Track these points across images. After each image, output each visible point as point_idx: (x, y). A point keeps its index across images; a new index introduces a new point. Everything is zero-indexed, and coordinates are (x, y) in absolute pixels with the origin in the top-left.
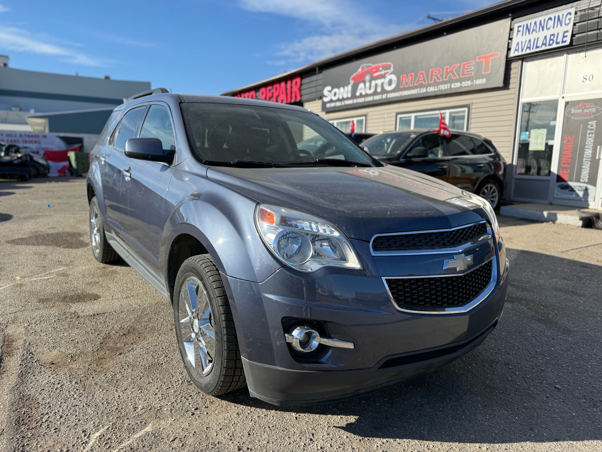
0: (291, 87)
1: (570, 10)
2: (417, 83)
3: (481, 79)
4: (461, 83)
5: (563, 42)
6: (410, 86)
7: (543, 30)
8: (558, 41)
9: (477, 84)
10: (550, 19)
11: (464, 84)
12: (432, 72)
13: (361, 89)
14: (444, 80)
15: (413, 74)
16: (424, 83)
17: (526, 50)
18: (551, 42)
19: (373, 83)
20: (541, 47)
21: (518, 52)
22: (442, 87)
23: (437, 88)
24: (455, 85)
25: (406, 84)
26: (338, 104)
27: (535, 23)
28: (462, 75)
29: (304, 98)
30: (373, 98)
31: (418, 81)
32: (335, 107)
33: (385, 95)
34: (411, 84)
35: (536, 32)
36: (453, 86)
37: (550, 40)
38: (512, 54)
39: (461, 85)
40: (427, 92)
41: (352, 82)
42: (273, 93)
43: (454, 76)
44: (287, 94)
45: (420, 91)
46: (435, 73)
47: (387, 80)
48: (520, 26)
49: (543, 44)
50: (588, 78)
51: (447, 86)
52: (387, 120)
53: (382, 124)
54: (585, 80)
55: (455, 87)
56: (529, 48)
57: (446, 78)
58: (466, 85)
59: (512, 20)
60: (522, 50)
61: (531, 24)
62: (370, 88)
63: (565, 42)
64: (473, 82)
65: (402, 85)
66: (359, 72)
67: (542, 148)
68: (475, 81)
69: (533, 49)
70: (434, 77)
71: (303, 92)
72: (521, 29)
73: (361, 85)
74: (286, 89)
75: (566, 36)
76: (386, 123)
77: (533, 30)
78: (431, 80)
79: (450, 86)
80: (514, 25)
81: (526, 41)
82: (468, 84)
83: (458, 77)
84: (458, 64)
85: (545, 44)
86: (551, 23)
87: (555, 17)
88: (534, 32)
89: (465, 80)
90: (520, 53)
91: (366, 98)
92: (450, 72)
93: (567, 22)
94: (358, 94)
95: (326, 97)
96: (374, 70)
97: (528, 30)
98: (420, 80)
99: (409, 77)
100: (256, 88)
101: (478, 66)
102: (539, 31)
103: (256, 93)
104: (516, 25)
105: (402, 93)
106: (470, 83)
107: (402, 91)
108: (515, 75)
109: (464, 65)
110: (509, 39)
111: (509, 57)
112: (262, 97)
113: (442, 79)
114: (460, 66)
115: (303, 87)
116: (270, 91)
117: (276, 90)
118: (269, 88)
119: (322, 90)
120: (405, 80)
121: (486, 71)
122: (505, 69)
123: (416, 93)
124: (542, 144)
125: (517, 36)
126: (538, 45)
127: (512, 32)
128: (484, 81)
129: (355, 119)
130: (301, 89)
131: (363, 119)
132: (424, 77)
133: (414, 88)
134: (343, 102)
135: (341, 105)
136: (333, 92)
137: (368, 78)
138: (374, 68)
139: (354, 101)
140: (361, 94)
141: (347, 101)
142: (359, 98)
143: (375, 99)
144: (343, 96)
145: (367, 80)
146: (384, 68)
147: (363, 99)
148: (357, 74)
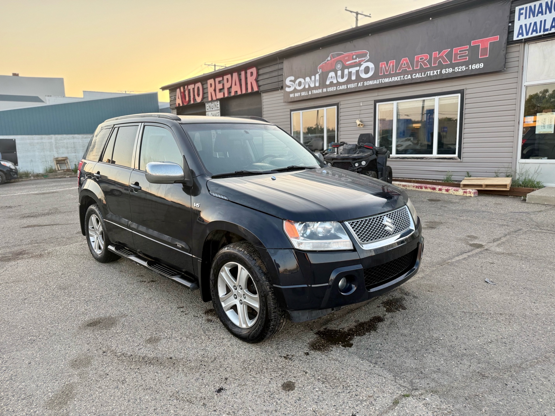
0: (246, 78)
2: (399, 70)
3: (478, 64)
4: (454, 68)
6: (391, 73)
7: (550, 12)
9: (473, 68)
11: (457, 69)
12: (417, 58)
13: (332, 78)
14: (433, 65)
15: (395, 61)
16: (408, 70)
17: (532, 34)
20: (550, 30)
21: (523, 36)
22: (430, 73)
23: (424, 75)
25: (387, 72)
26: (303, 94)
27: (540, 5)
28: (455, 61)
29: (262, 89)
30: (347, 86)
31: (401, 67)
32: (301, 96)
33: (362, 83)
34: (393, 71)
35: (542, 14)
36: (444, 72)
38: (515, 38)
39: (454, 70)
40: (412, 79)
41: (320, 71)
43: (445, 61)
44: (241, 85)
45: (404, 77)
46: (421, 59)
47: (363, 68)
48: (523, 9)
49: (552, 27)
51: (437, 72)
52: (363, 108)
53: (358, 112)
55: (446, 72)
56: (536, 31)
57: (435, 64)
58: (459, 70)
59: (513, 2)
60: (527, 34)
61: (535, 6)
62: (342, 77)
64: (469, 67)
65: (381, 73)
66: (328, 60)
67: (551, 131)
68: (470, 66)
69: (540, 32)
70: (419, 63)
71: (261, 83)
72: (523, 11)
73: (332, 74)
74: (240, 80)
76: (362, 112)
77: (539, 13)
78: (417, 66)
79: (441, 72)
80: (515, 8)
81: (531, 24)
82: (461, 69)
83: (449, 63)
84: (450, 49)
85: (554, 27)
88: (540, 15)
89: (458, 65)
90: (525, 37)
92: (439, 57)
94: (328, 83)
95: (289, 87)
96: (347, 58)
97: (532, 12)
98: (403, 66)
99: (390, 64)
100: (203, 80)
101: (474, 50)
102: (546, 13)
103: (203, 85)
104: (517, 9)
105: (382, 80)
106: (465, 68)
107: (382, 79)
108: (517, 59)
109: (456, 50)
110: (510, 22)
111: (511, 40)
112: (210, 90)
113: (430, 64)
114: (452, 51)
115: (260, 78)
116: (220, 82)
117: (228, 81)
118: (217, 80)
119: (284, 80)
120: (385, 67)
121: (484, 56)
122: (506, 53)
123: (399, 80)
124: (550, 128)
125: (519, 19)
126: (546, 28)
127: (512, 15)
128: (482, 65)
129: (325, 109)
130: (258, 80)
131: (335, 108)
132: (407, 63)
133: (396, 75)
134: (310, 92)
135: (307, 94)
136: (297, 82)
137: (339, 66)
138: (346, 56)
139: (322, 90)
140: (331, 83)
141: (315, 91)
142: (330, 87)
143: (349, 87)
144: (309, 85)
145: (339, 68)
146: (358, 56)
147: (335, 87)
148: (325, 63)
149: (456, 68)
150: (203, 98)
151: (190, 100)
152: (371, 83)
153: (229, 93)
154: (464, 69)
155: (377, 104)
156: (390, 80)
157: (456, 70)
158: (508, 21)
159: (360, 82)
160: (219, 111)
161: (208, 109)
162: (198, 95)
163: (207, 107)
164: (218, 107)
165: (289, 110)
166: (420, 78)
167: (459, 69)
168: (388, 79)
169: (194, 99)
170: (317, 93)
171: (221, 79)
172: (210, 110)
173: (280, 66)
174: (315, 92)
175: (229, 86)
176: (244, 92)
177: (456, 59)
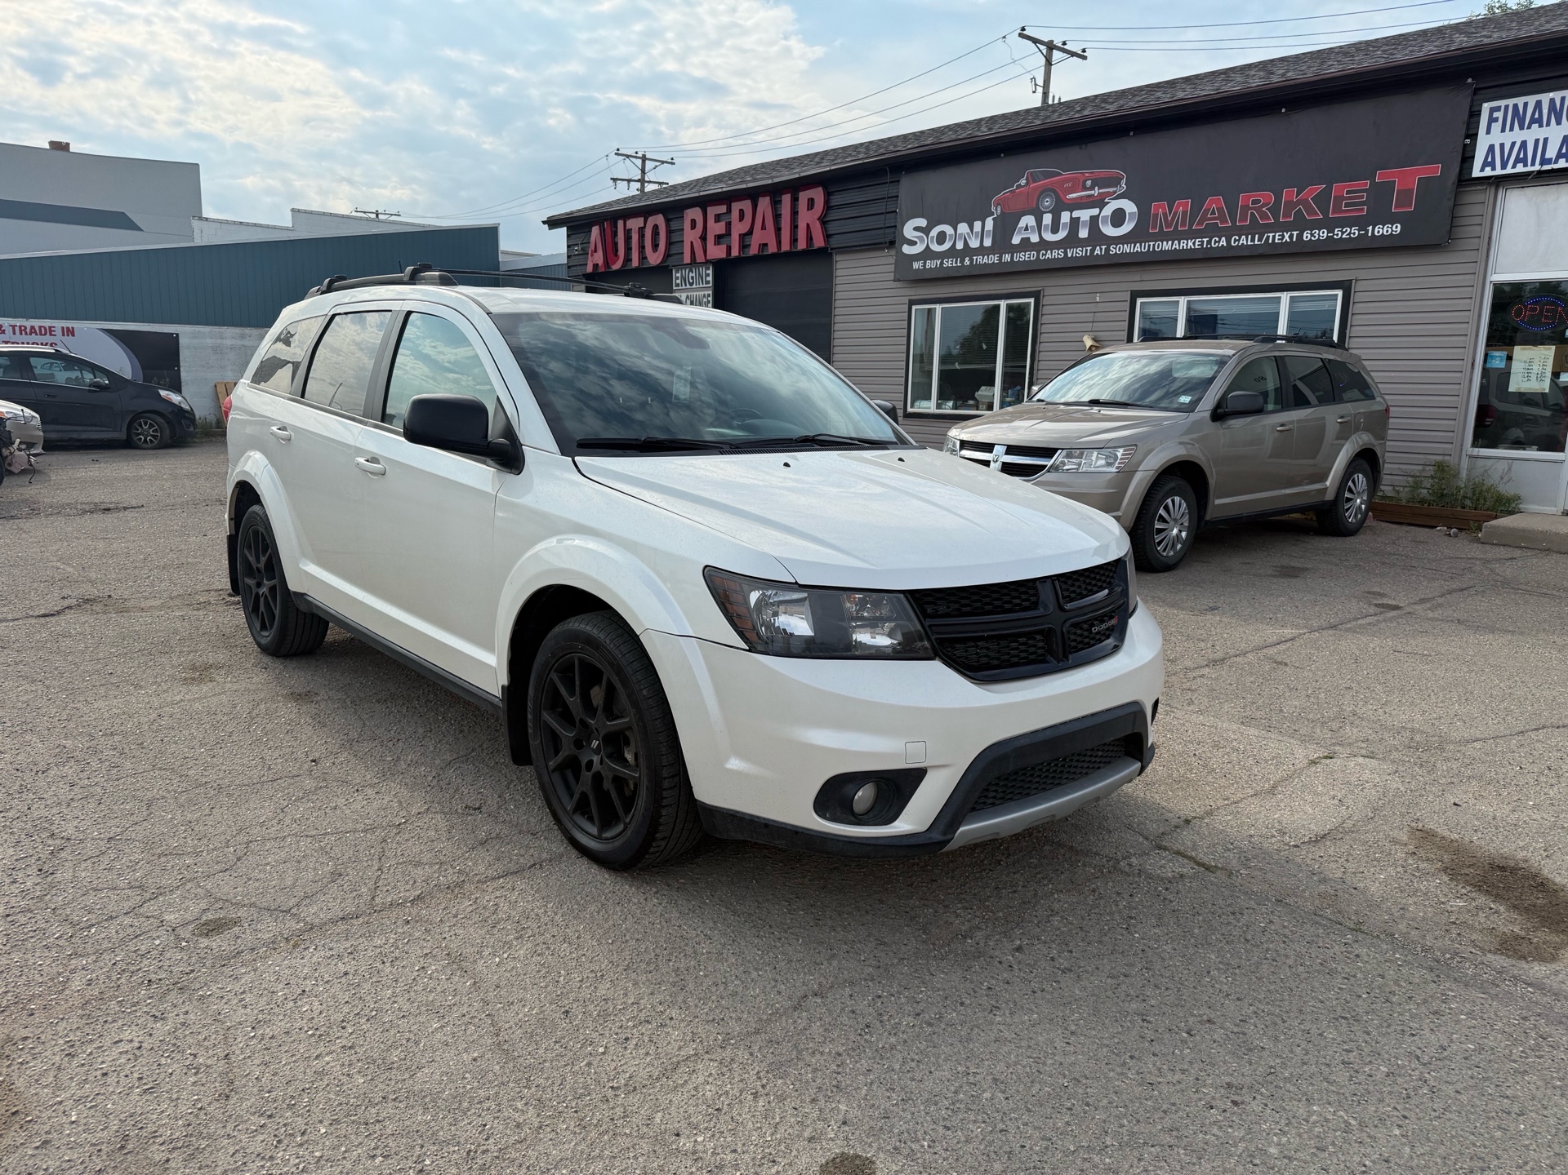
0: (794, 213)
2: (1200, 224)
3: (1390, 225)
4: (1331, 230)
6: (1179, 228)
7: (1559, 121)
9: (1376, 234)
11: (1340, 233)
12: (1246, 198)
13: (1026, 229)
14: (1281, 220)
15: (1190, 201)
16: (1220, 225)
17: (1514, 166)
19: (1065, 217)
20: (1556, 162)
21: (1494, 169)
22: (1274, 237)
23: (1260, 240)
25: (1168, 225)
26: (948, 263)
27: (1539, 104)
28: (1334, 213)
29: (835, 242)
30: (1066, 253)
31: (1204, 218)
33: (1104, 247)
34: (1183, 225)
35: (1541, 126)
36: (1306, 236)
38: (1476, 173)
39: (1331, 235)
40: (1230, 247)
41: (997, 211)
42: (729, 225)
43: (1311, 212)
44: (778, 230)
45: (1209, 242)
46: (1254, 202)
47: (1108, 211)
48: (1498, 109)
49: (1560, 155)
51: (1291, 237)
52: (1101, 307)
53: (1090, 317)
55: (1313, 238)
56: (1524, 161)
57: (1287, 216)
58: (1345, 236)
59: (1479, 91)
60: (1504, 167)
61: (1526, 104)
62: (1055, 230)
64: (1367, 231)
65: (1154, 227)
66: (1019, 186)
67: (1543, 387)
68: (1370, 228)
69: (1533, 164)
70: (1249, 212)
71: (833, 228)
72: (1499, 115)
73: (1029, 220)
74: (777, 217)
76: (1099, 317)
77: (1533, 121)
78: (1243, 219)
79: (1300, 236)
80: (1480, 105)
81: (1513, 144)
82: (1349, 234)
83: (1321, 216)
84: (1324, 186)
85: (1566, 156)
88: (1535, 126)
89: (1342, 223)
90: (1499, 172)
91: (1042, 252)
92: (1299, 202)
94: (1016, 240)
95: (912, 243)
96: (1068, 185)
97: (1519, 118)
98: (1209, 216)
99: (1178, 208)
100: (672, 208)
101: (1381, 194)
102: (1548, 124)
104: (1486, 106)
105: (1154, 245)
106: (1357, 232)
107: (1156, 241)
108: (1477, 220)
109: (1340, 189)
110: (1467, 136)
111: (1466, 177)
112: (690, 236)
113: (1276, 217)
114: (1328, 191)
115: (833, 215)
116: (718, 218)
117: (742, 217)
119: (899, 226)
120: (1165, 214)
121: (1402, 207)
122: (1454, 205)
123: (1197, 247)
124: (1541, 380)
125: (1488, 132)
126: (1547, 156)
127: (1473, 120)
128: (1397, 229)
129: (1003, 304)
130: (827, 219)
131: (1028, 304)
132: (1220, 209)
133: (1191, 235)
134: (967, 259)
135: (959, 264)
136: (934, 232)
137: (1047, 202)
138: (1067, 180)
139: (1000, 258)
140: (1026, 241)
141: (981, 257)
142: (1020, 252)
143: (1070, 255)
144: (966, 243)
145: (1047, 207)
146: (1097, 183)
147: (1034, 253)
148: (1012, 192)
149: (1337, 230)
150: (667, 255)
151: (628, 259)
152: (1127, 248)
153: (744, 247)
154: (1354, 234)
155: (1139, 301)
156: (1176, 246)
157: (1337, 235)
158: (1463, 132)
159: (1100, 245)
160: (711, 292)
161: (677, 285)
162: (655, 247)
163: (677, 278)
164: (708, 282)
165: (906, 300)
166: (1249, 247)
167: (1343, 233)
168: (1170, 242)
169: (643, 257)
170: (985, 265)
171: (722, 209)
172: (684, 287)
173: (890, 190)
174: (980, 260)
175: (745, 230)
176: (785, 247)
177: (1337, 209)
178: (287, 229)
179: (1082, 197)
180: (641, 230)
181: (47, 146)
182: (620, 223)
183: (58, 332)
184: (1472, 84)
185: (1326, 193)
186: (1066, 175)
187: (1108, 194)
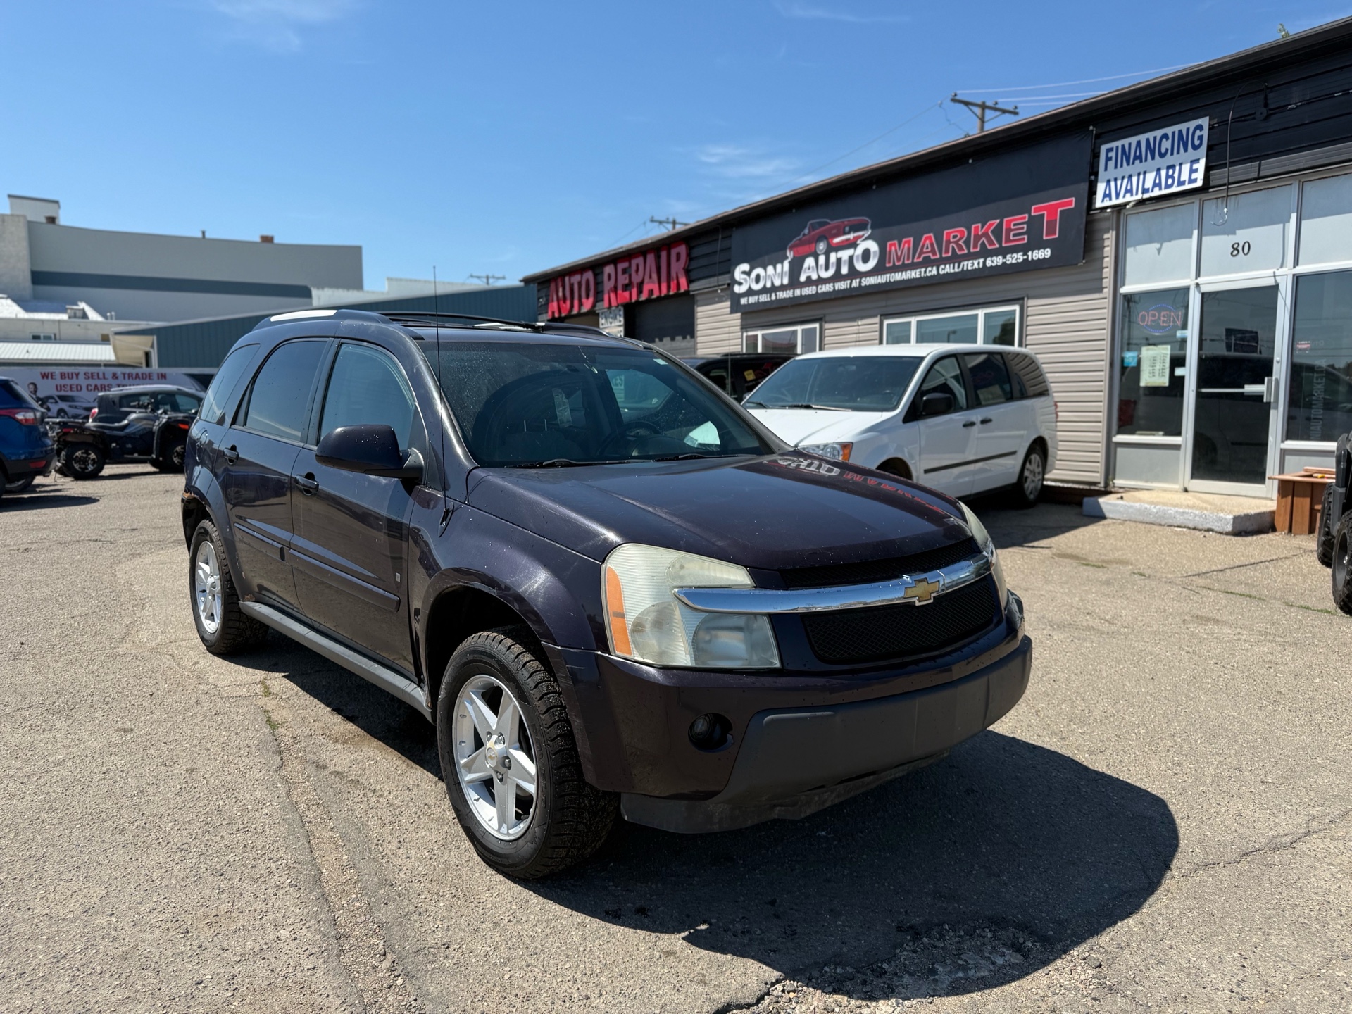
0: (669, 265)
1: (1199, 121)
2: (919, 257)
3: (1042, 250)
4: (1004, 257)
5: (1191, 181)
6: (906, 262)
7: (1153, 158)
8: (1182, 179)
9: (1035, 258)
10: (1165, 136)
11: (1010, 259)
12: (948, 234)
13: (809, 269)
14: (972, 250)
15: (912, 239)
16: (932, 258)
17: (1124, 196)
18: (1170, 181)
19: (833, 257)
20: (1152, 191)
21: (1110, 199)
22: (967, 265)
23: (959, 267)
24: (992, 261)
25: (899, 260)
26: (764, 298)
27: (1139, 143)
28: (1006, 242)
29: (694, 286)
30: (834, 286)
31: (922, 253)
32: (758, 303)
33: (858, 280)
34: (908, 259)
35: (1141, 161)
36: (989, 263)
37: (1168, 177)
39: (1004, 260)
40: (939, 275)
41: (790, 255)
42: (630, 276)
43: (992, 243)
44: (659, 279)
45: (925, 272)
46: (955, 237)
47: (859, 251)
48: (1110, 150)
49: (1155, 185)
50: (1240, 248)
51: (979, 263)
52: (862, 329)
53: (855, 337)
54: (1235, 252)
55: (993, 265)
56: (1129, 191)
57: (975, 247)
58: (1014, 261)
59: (1098, 136)
60: (1117, 197)
61: (1130, 144)
62: (827, 268)
63: (1195, 181)
64: (1028, 256)
65: (889, 262)
66: (804, 235)
67: (1164, 381)
68: (1030, 253)
69: (1137, 194)
70: (951, 245)
71: (693, 275)
72: (1112, 154)
73: (810, 261)
74: (659, 268)
75: (1196, 170)
76: (861, 337)
77: (1136, 158)
78: (947, 252)
79: (984, 263)
80: (1100, 148)
81: (1123, 178)
82: (1016, 259)
83: (997, 246)
84: (998, 221)
85: (1159, 185)
86: (1166, 144)
87: (1174, 133)
88: (1137, 162)
89: (1011, 250)
90: (1114, 202)
91: (820, 286)
92: (983, 235)
93: (1197, 142)
94: (803, 278)
95: (740, 284)
96: (834, 231)
97: (1126, 156)
98: (925, 250)
99: (904, 245)
100: (596, 266)
101: (1035, 224)
102: (1146, 160)
103: (596, 275)
104: (1104, 148)
105: (890, 277)
106: (1021, 257)
107: (891, 273)
108: (1106, 242)
109: (1009, 222)
110: (1091, 174)
111: (1092, 208)
112: (608, 285)
113: (968, 248)
114: (1001, 224)
115: (694, 264)
116: (624, 271)
117: (637, 271)
118: (621, 266)
119: (732, 271)
120: (896, 251)
121: (1051, 235)
122: (1087, 232)
123: (918, 276)
124: (1163, 376)
125: (1106, 169)
126: (1146, 187)
127: (1096, 160)
128: (1045, 253)
129: (799, 328)
130: (691, 267)
131: (815, 328)
132: (932, 245)
133: (913, 266)
134: (773, 295)
135: (769, 299)
136: (753, 275)
137: (821, 246)
138: (834, 228)
139: (794, 292)
140: (809, 278)
141: (781, 293)
142: (805, 287)
143: (836, 288)
144: (772, 282)
145: (821, 251)
146: (853, 228)
147: (814, 288)
148: (800, 239)
149: (1008, 257)
150: (596, 301)
151: (572, 306)
153: (640, 292)
154: (1020, 259)
155: (885, 323)
156: (904, 276)
158: (1087, 170)
159: (856, 278)
160: (622, 329)
162: (588, 296)
163: (602, 318)
164: (620, 321)
165: (740, 329)
166: (951, 274)
167: (1012, 259)
168: (900, 274)
169: (581, 304)
170: (785, 299)
171: (625, 265)
172: (606, 326)
173: (725, 244)
174: (782, 295)
175: (640, 279)
176: (664, 292)
177: (1008, 240)
178: (383, 293)
179: (843, 242)
180: (580, 284)
181: (258, 239)
182: (567, 279)
183: (155, 377)
184: (1092, 130)
185: (1000, 225)
186: (834, 223)
187: (859, 237)
